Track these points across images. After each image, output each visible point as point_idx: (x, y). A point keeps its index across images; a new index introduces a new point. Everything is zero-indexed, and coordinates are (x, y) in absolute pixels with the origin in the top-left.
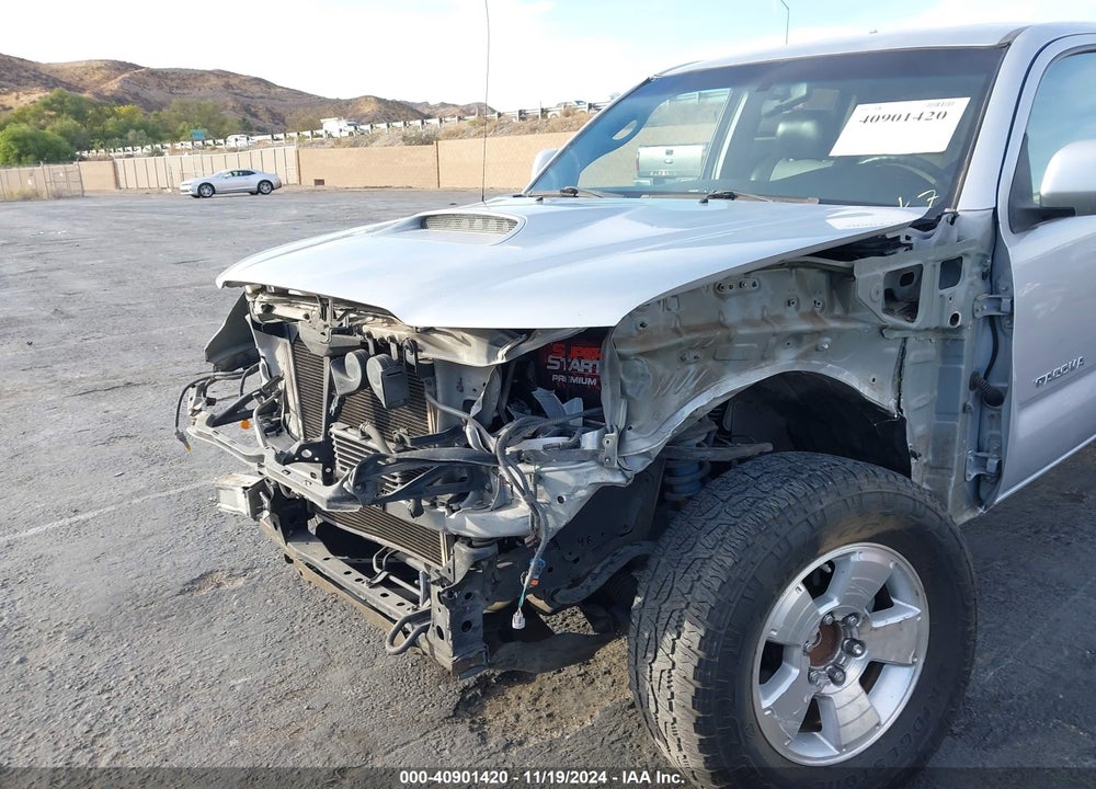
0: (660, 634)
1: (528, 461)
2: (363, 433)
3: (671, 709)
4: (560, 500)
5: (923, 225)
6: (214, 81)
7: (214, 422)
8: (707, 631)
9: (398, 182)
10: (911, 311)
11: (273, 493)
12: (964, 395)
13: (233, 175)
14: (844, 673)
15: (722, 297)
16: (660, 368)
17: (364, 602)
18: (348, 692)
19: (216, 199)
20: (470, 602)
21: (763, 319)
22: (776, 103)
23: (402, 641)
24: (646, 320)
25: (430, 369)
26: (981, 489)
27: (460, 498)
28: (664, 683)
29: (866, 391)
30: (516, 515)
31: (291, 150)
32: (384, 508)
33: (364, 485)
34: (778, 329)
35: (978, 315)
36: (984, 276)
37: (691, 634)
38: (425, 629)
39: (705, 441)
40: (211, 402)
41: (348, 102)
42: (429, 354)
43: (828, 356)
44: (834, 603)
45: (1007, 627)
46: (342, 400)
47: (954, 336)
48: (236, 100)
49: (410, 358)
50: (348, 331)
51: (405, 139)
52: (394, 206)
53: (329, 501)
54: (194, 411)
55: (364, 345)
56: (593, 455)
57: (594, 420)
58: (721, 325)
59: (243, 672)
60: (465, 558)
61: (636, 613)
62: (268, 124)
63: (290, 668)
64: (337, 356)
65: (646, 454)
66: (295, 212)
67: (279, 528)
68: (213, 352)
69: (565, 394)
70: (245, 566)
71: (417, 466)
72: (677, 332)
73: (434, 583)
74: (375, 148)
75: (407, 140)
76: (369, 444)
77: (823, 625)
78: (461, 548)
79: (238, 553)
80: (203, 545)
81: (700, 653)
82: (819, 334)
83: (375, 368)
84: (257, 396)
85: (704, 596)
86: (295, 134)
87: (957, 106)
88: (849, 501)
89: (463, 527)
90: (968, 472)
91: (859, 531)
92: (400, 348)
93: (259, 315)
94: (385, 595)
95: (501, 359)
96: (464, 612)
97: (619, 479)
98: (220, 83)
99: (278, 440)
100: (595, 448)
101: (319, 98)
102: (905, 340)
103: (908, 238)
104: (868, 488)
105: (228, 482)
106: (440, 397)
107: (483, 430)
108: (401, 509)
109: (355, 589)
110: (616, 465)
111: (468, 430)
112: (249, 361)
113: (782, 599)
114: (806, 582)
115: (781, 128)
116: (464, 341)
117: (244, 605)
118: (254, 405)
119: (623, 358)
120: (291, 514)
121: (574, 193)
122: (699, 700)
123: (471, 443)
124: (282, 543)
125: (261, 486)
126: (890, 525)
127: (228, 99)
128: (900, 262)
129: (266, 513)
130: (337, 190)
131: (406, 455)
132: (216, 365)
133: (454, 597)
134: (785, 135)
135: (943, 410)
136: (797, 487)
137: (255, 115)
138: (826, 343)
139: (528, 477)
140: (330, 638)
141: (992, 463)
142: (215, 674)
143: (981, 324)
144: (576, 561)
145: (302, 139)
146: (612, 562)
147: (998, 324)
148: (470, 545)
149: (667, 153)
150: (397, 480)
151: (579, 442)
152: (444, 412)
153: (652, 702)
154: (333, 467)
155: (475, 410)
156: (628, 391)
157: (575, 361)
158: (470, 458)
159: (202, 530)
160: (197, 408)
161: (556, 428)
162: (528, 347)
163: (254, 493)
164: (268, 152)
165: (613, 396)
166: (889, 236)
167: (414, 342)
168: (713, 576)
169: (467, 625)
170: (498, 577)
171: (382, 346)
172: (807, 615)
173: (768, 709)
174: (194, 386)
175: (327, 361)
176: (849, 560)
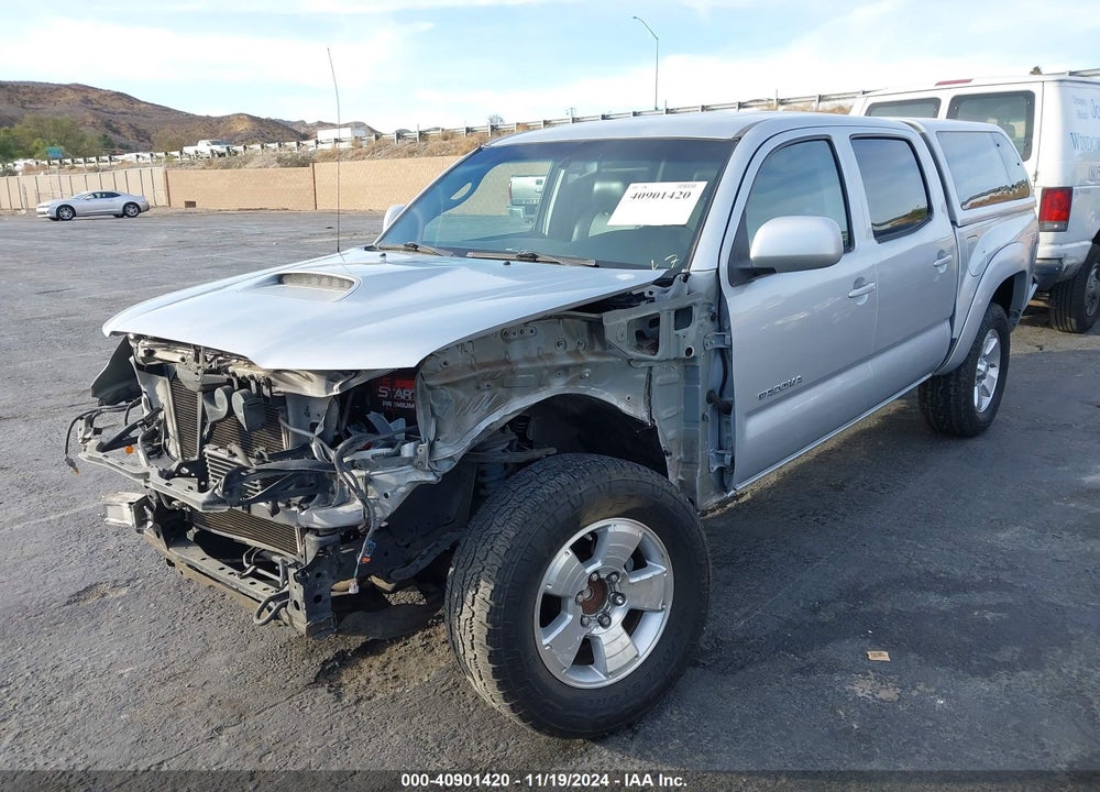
0: (465, 592)
1: (359, 468)
2: (230, 452)
3: (473, 648)
4: (386, 496)
5: (664, 282)
6: (71, 95)
7: (103, 448)
8: (496, 585)
9: (272, 203)
10: (655, 348)
11: (155, 505)
12: (703, 407)
13: (96, 197)
14: (610, 619)
15: (508, 341)
16: (461, 394)
17: (237, 590)
18: (225, 671)
19: (77, 222)
20: (320, 580)
21: (539, 357)
22: (577, 176)
23: (266, 615)
24: (448, 359)
25: (283, 399)
26: (723, 477)
27: (309, 499)
28: (468, 628)
29: (623, 407)
30: (351, 510)
31: (159, 172)
32: (249, 511)
33: (231, 491)
34: (548, 363)
35: (708, 348)
36: (712, 319)
37: (486, 589)
38: (285, 605)
39: (508, 447)
40: (98, 432)
41: (220, 120)
42: (281, 388)
43: (589, 381)
44: (598, 565)
45: (762, 588)
46: (213, 426)
47: (691, 364)
48: (95, 115)
49: (266, 392)
50: (217, 371)
51: (280, 160)
52: (270, 230)
53: (204, 504)
54: (84, 439)
55: (230, 382)
56: (410, 461)
57: (412, 435)
58: (507, 362)
59: (130, 663)
60: (313, 545)
61: (450, 581)
62: (132, 141)
63: (172, 657)
64: (208, 391)
65: (451, 458)
66: (165, 237)
67: (162, 536)
68: (97, 389)
69: (391, 416)
70: (128, 577)
71: (273, 474)
72: (472, 368)
73: (290, 566)
74: (249, 169)
75: (282, 162)
76: (236, 460)
77: (590, 581)
78: (310, 538)
79: (121, 567)
80: (86, 562)
81: (491, 602)
82: (581, 366)
83: (238, 400)
84: (141, 425)
85: (494, 561)
86: (163, 154)
87: (698, 188)
88: (601, 487)
89: (312, 521)
90: (711, 465)
91: (611, 509)
92: (258, 384)
93: (142, 358)
94: (253, 583)
95: (336, 391)
96: (315, 587)
97: (431, 478)
98: (78, 97)
99: (159, 461)
100: (412, 455)
101: (188, 115)
102: (651, 368)
103: (651, 293)
104: (616, 477)
105: (115, 499)
106: (291, 421)
107: (325, 446)
108: (262, 509)
109: (228, 581)
110: (427, 467)
111: (313, 446)
112: (132, 395)
113: (554, 561)
114: (573, 547)
115: (597, 187)
116: (308, 378)
117: (128, 610)
118: (139, 433)
119: (430, 388)
120: (172, 523)
121: (415, 248)
122: (491, 637)
123: (316, 455)
124: (165, 550)
125: (145, 501)
126: (634, 504)
127: (87, 114)
128: (644, 311)
129: (150, 524)
130: (210, 213)
131: (264, 466)
132: (101, 399)
133: (308, 575)
134: (599, 192)
135: (689, 419)
136: (564, 478)
137: (117, 132)
138: (587, 372)
139: (360, 481)
140: (208, 631)
141: (728, 458)
142: (104, 666)
143: (712, 355)
144: (408, 546)
145: (170, 159)
146: (437, 546)
147: (725, 354)
148: (317, 535)
149: (537, 183)
150: (258, 488)
151: (400, 451)
152: (294, 433)
153: (461, 646)
154: (207, 481)
155: (319, 430)
156: (437, 413)
157: (399, 391)
158: (316, 467)
159: (84, 550)
160: (87, 436)
161: (383, 442)
162: (355, 382)
163: (139, 508)
164: (132, 173)
165: (425, 417)
166: (634, 293)
167: (269, 380)
168: (501, 546)
169: (318, 599)
170: (342, 560)
171: (244, 383)
172: (575, 573)
173: (548, 645)
174: (82, 419)
175: (200, 395)
176: (607, 530)
